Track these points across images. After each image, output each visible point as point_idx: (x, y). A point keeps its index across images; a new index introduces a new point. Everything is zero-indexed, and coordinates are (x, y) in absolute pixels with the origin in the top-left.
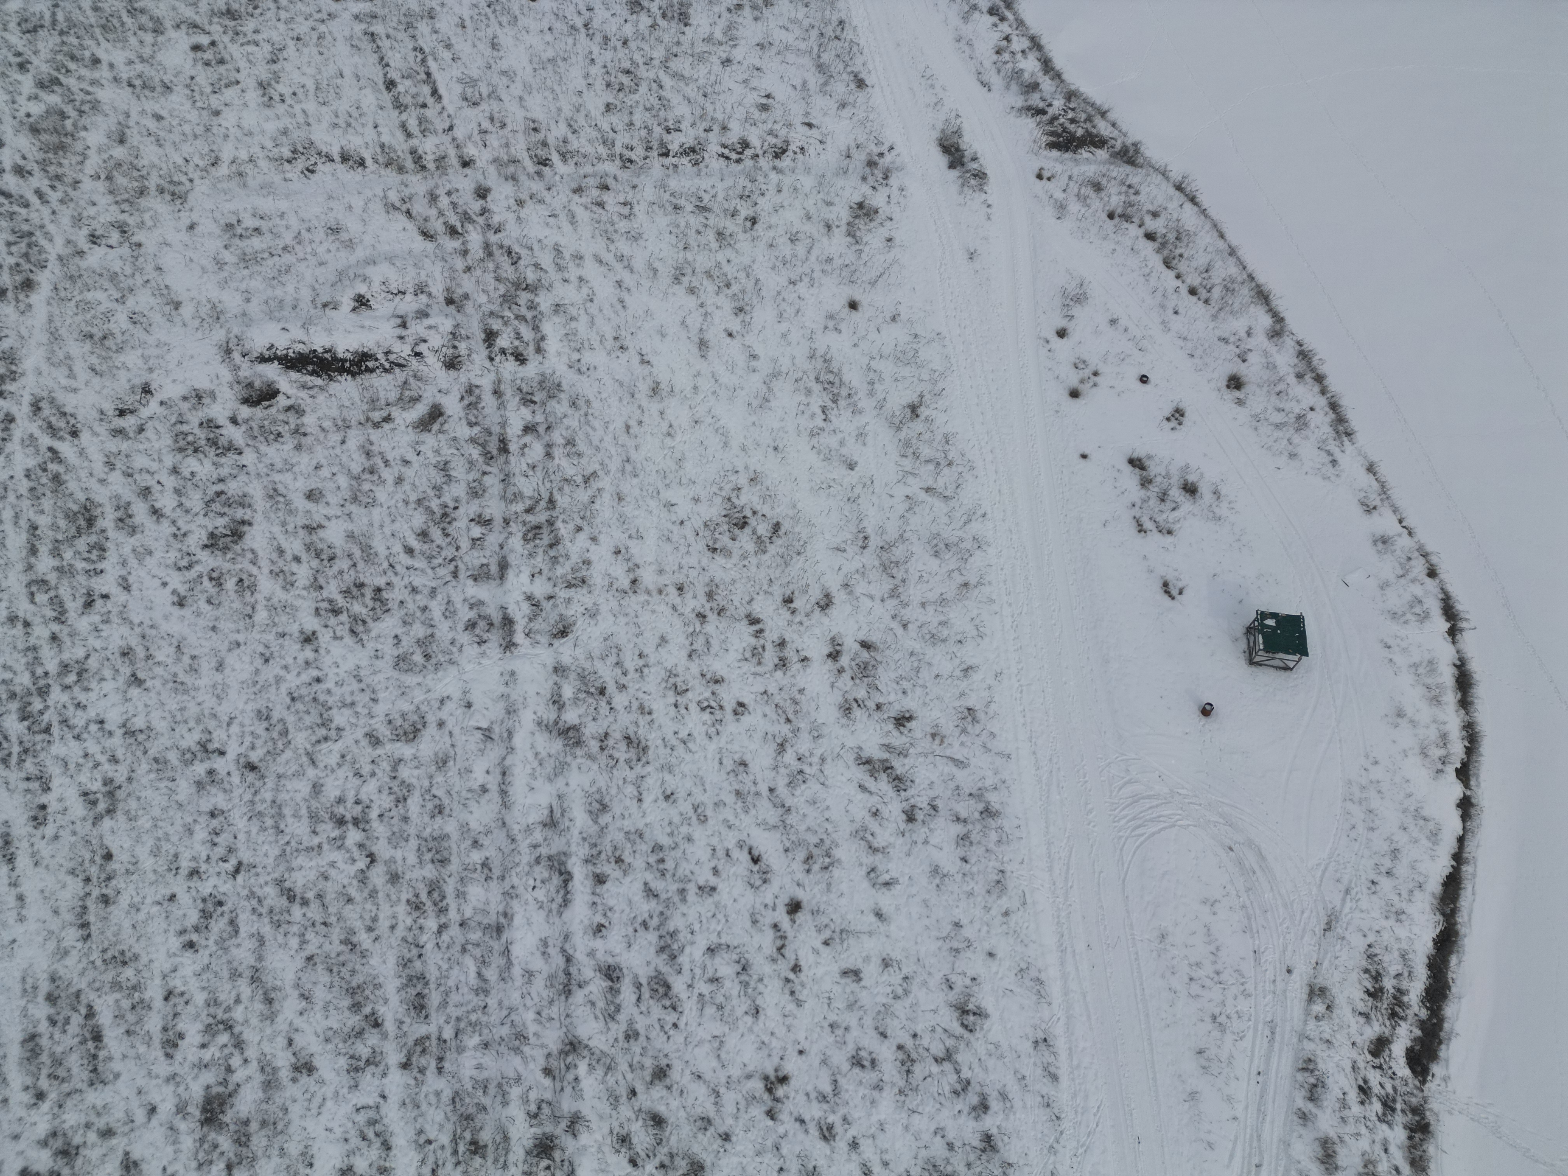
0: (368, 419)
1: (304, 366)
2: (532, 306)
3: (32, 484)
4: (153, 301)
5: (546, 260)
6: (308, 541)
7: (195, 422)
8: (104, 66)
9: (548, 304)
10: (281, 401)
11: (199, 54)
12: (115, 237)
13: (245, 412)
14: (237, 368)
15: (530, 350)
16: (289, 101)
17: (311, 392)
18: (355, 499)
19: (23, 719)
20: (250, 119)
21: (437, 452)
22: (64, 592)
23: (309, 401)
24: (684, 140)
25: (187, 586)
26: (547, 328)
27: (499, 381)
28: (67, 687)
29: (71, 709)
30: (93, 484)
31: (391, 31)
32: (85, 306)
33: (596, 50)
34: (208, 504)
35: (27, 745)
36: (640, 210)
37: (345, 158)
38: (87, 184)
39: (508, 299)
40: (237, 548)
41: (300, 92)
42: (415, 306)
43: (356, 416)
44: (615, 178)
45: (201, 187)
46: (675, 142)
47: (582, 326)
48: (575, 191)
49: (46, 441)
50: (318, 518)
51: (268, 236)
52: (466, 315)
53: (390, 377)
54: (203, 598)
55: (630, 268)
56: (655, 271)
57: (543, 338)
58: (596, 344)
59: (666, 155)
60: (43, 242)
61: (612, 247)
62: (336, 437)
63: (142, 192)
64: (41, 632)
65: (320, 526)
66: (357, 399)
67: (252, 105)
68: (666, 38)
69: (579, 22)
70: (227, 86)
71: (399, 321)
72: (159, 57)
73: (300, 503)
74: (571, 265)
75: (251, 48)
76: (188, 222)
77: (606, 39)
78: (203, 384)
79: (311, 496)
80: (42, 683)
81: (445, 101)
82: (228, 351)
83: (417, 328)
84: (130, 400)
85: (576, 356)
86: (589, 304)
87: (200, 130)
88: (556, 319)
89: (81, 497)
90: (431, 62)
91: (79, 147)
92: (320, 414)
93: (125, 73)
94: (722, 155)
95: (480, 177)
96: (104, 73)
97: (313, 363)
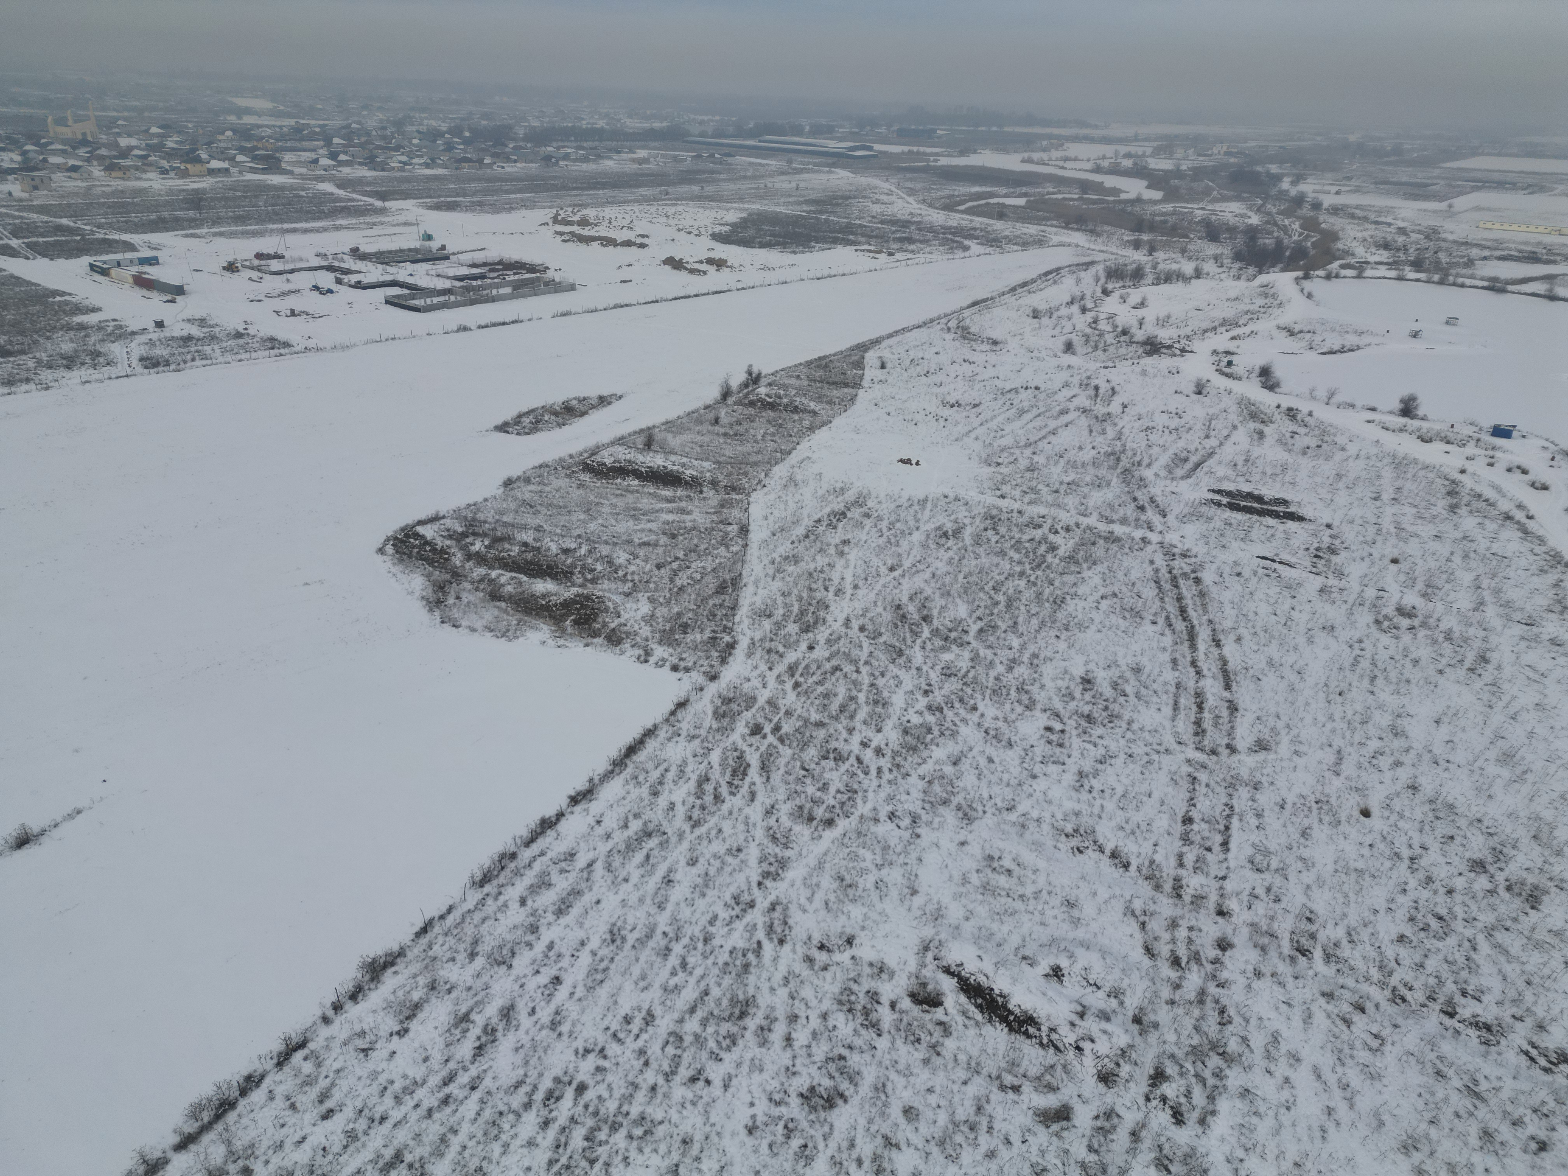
0: (999, 1077)
1: (975, 997)
2: (1218, 1074)
3: (729, 960)
4: (900, 880)
5: (1258, 1041)
6: (879, 1152)
7: (865, 987)
8: (978, 713)
9: (1238, 1083)
10: (939, 1014)
11: (1048, 734)
12: (907, 821)
13: (906, 1003)
14: (923, 965)
15: (1192, 1117)
16: (1095, 794)
17: (967, 1022)
18: (942, 1143)
19: (587, 1139)
20: (1056, 793)
21: (1043, 1153)
22: (687, 1057)
23: (961, 1027)
24: (1480, 1011)
25: (765, 1119)
26: (1223, 1105)
27: (1144, 1126)
28: (630, 1137)
29: (620, 1158)
30: (765, 987)
31: (1212, 783)
32: (854, 857)
33: (1413, 883)
34: (828, 1060)
35: (573, 1163)
36: (1391, 1054)
37: (1114, 855)
38: (913, 779)
39: (1196, 1053)
40: (822, 1114)
41: (1108, 792)
42: (1101, 1005)
43: (990, 1066)
44: (1377, 1006)
45: (989, 820)
46: (1467, 1009)
47: (1263, 1128)
48: (1324, 994)
49: (761, 935)
50: (900, 1137)
51: (1015, 880)
52: (1146, 1042)
53: (1041, 1052)
54: (770, 1138)
55: (1351, 1103)
56: (1381, 1124)
57: (1213, 1113)
58: (1270, 1157)
59: (1451, 1015)
60: (859, 801)
61: (1339, 1069)
62: (962, 1074)
63: (945, 802)
64: (650, 1077)
65: (897, 1146)
66: (1001, 1053)
67: (1065, 783)
68: (1502, 909)
69: (1406, 853)
70: (1054, 763)
71: (1079, 1009)
72: (1018, 724)
73: (895, 1111)
74: (1283, 1061)
75: (1089, 746)
76: (962, 838)
77: (1429, 880)
78: (892, 962)
79: (909, 1112)
80: (620, 1119)
81: (1230, 855)
82: (926, 949)
83: (1091, 1025)
84: (835, 941)
85: (1240, 1153)
86: (1283, 1110)
87: (1014, 782)
88: (1238, 1103)
89: (751, 991)
90: (1235, 822)
91: (925, 754)
92: (962, 1044)
93: (988, 723)
94: (1527, 1053)
95: (1229, 931)
96: (975, 717)
97: (984, 998)
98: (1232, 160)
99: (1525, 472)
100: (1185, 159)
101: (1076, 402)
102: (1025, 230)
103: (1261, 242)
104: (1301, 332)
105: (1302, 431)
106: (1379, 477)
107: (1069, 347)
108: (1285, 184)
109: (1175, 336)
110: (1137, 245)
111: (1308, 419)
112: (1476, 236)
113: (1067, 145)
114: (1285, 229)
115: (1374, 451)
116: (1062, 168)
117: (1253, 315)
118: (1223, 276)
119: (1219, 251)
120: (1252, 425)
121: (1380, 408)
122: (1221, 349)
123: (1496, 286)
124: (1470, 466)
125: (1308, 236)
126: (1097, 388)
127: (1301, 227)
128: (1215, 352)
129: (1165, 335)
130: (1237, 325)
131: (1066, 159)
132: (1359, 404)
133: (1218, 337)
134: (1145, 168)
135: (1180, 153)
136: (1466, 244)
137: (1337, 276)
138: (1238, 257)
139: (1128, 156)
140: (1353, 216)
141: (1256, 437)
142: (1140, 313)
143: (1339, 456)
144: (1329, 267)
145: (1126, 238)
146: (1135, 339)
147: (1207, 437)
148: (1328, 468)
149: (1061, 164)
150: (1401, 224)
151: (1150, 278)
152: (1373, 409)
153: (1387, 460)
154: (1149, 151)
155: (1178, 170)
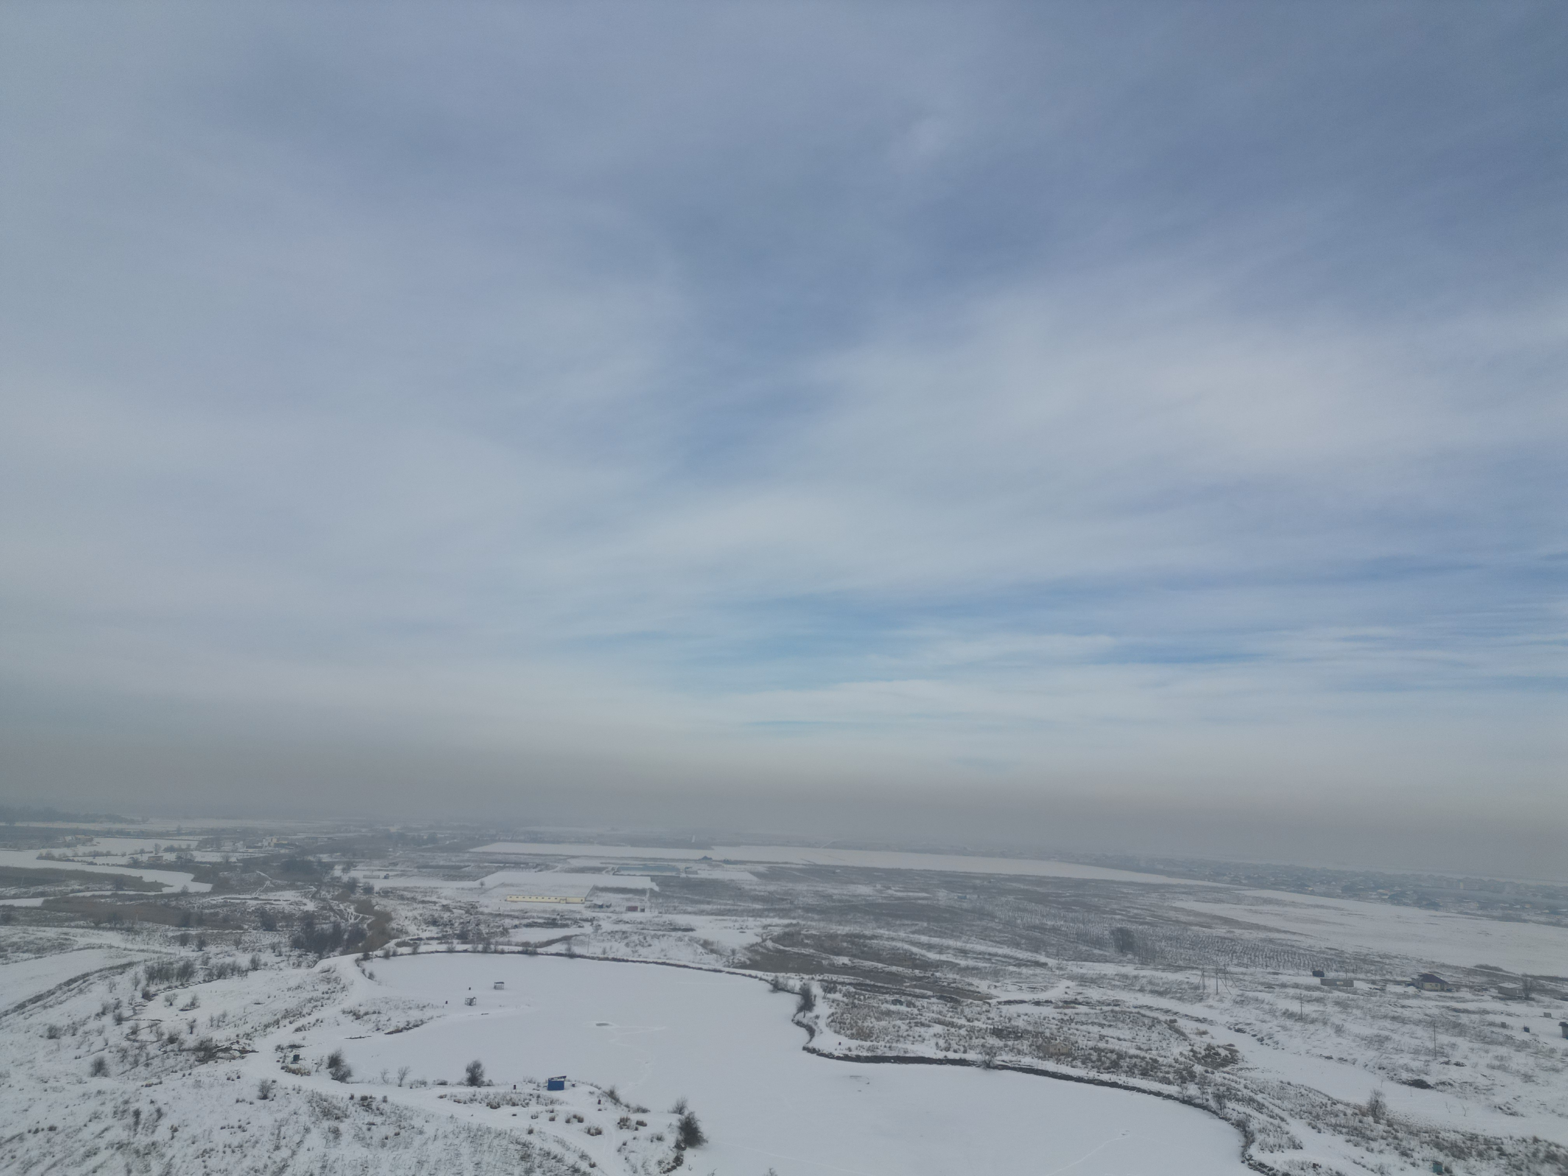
98: (283, 851)
99: (580, 1120)
100: (233, 851)
101: (109, 1136)
102: (40, 934)
103: (318, 927)
104: (366, 1014)
105: (378, 1120)
106: (458, 1155)
107: (99, 1068)
108: (337, 872)
109: (233, 1037)
110: (184, 941)
111: (383, 1106)
112: (506, 908)
113: (96, 840)
114: (340, 913)
115: (450, 1127)
116: (91, 863)
117: (317, 1003)
118: (282, 965)
119: (276, 940)
120: (326, 1124)
121: (449, 1081)
122: (285, 1044)
123: (529, 950)
124: (536, 1125)
125: (363, 919)
126: (137, 1114)
127: (357, 910)
128: (279, 1048)
129: (220, 1037)
130: (301, 1015)
131: (96, 854)
132: (430, 1080)
133: (282, 1029)
134: (190, 861)
135: (228, 846)
136: (499, 915)
137: (395, 955)
138: (296, 944)
139: (170, 849)
140: (402, 898)
141: (331, 1136)
142: (190, 1015)
143: (418, 1140)
144: (386, 946)
145: (170, 934)
146: (185, 1046)
147: (277, 1148)
148: (408, 1157)
149: (90, 859)
150: (445, 902)
151: (200, 975)
152: (444, 1083)
153: (464, 1135)
154: (194, 844)
155: (227, 862)
